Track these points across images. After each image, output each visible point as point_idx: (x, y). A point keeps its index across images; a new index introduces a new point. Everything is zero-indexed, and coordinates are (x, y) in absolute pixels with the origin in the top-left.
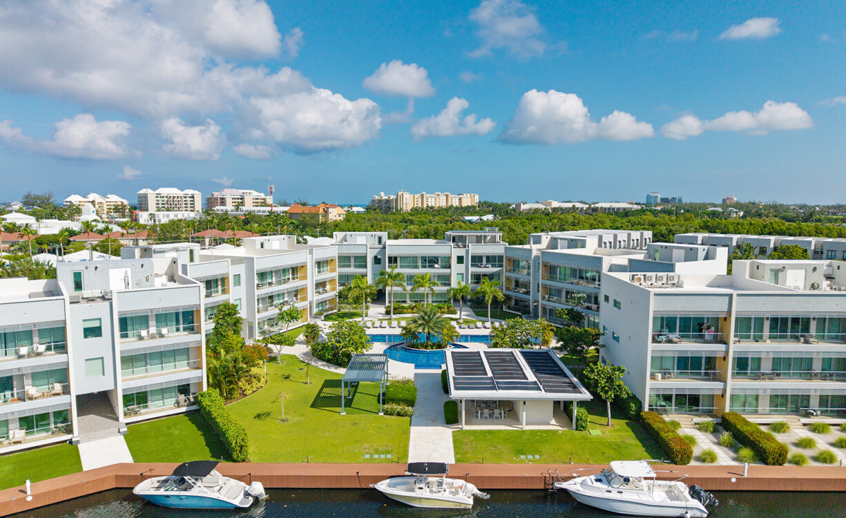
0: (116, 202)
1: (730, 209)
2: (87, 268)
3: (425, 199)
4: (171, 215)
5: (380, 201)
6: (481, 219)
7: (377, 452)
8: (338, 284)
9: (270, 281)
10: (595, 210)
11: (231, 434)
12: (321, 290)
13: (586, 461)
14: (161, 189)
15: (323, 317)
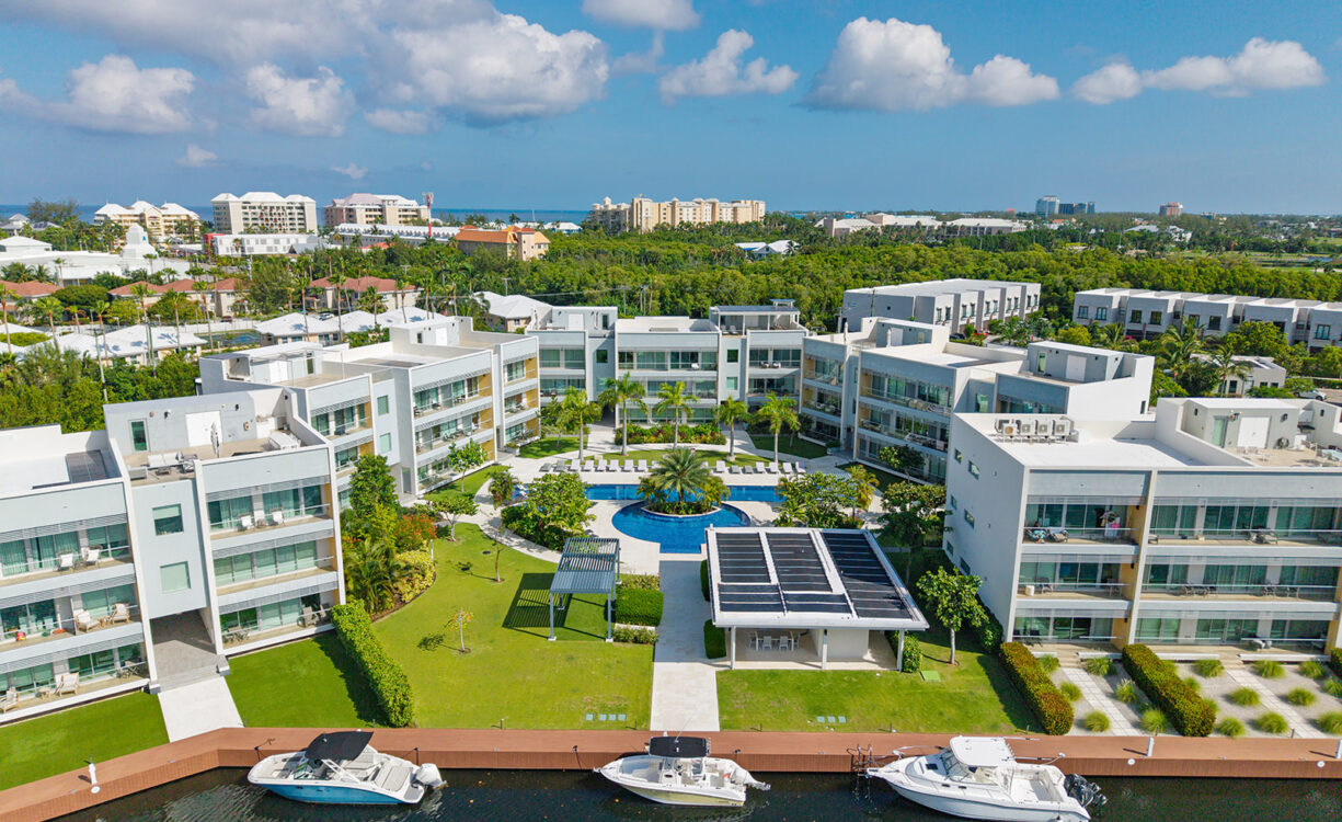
0: (178, 216)
1: (1172, 227)
2: (151, 415)
3: (677, 209)
4: (268, 241)
5: (604, 213)
6: (768, 249)
7: (604, 709)
8: (540, 394)
9: (434, 402)
10: (953, 230)
11: (386, 686)
12: (514, 407)
13: (915, 727)
14: (249, 194)
15: (518, 450)
